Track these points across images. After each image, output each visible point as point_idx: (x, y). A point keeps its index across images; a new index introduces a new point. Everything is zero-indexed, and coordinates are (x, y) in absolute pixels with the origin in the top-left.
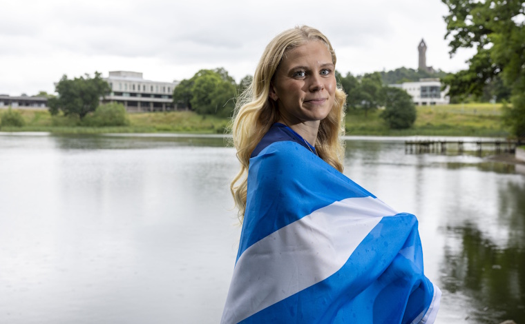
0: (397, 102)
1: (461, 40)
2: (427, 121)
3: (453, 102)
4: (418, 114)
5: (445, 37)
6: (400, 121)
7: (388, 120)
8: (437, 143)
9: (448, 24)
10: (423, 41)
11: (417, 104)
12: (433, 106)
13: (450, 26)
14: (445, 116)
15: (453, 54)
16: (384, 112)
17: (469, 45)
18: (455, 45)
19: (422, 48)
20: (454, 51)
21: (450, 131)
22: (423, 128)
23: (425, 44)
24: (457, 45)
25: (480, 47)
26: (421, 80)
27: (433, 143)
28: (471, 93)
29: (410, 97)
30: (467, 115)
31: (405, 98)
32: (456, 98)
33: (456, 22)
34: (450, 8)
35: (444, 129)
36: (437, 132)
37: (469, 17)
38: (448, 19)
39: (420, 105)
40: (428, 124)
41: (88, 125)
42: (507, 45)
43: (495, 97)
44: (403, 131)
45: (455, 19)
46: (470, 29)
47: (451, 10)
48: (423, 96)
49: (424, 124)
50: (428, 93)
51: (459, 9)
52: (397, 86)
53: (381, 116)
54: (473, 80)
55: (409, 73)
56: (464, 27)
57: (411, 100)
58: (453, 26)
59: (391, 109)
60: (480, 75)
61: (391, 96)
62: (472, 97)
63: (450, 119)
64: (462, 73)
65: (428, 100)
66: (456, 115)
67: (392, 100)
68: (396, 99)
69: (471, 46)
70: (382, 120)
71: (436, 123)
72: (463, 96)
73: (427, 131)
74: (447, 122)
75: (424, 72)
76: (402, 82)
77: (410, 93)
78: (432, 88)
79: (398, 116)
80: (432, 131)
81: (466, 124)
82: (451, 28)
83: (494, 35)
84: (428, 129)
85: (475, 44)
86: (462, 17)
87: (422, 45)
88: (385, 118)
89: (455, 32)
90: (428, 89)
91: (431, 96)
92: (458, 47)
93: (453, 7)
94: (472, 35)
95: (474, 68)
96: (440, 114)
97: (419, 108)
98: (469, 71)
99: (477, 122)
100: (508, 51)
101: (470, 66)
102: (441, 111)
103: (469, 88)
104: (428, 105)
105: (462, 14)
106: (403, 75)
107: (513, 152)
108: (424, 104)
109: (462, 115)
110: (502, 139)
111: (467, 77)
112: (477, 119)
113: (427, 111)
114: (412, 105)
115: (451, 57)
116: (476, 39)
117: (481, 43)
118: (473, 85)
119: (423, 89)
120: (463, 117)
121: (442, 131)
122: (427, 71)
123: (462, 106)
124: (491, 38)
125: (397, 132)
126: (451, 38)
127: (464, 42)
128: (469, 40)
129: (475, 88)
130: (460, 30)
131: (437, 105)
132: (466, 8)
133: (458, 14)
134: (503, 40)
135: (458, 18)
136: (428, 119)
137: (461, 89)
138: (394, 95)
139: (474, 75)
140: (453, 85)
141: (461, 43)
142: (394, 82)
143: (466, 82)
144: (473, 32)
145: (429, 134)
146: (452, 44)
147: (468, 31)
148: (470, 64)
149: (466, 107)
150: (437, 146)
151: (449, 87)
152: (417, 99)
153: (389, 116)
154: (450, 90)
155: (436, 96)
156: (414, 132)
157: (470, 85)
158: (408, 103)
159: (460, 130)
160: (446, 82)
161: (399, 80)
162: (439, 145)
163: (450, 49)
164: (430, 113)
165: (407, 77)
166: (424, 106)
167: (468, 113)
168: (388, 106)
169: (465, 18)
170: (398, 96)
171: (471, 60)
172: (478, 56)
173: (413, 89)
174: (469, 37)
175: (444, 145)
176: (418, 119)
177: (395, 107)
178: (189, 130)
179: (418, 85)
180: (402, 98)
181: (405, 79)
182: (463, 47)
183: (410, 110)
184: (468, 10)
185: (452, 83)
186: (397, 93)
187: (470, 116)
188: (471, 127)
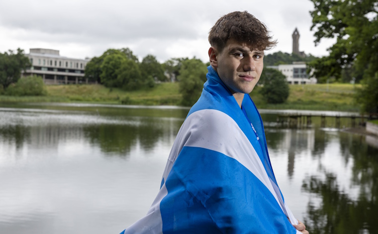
0: (273, 81)
1: (324, 31)
2: (298, 98)
3: (319, 82)
4: (290, 91)
5: (311, 29)
6: (275, 97)
7: (266, 95)
8: (304, 116)
9: (314, 18)
10: (296, 30)
11: (290, 82)
12: (303, 85)
13: (315, 20)
14: (313, 94)
15: (317, 43)
16: (263, 89)
17: (331, 36)
18: (319, 35)
19: (296, 36)
20: (318, 40)
21: (317, 106)
22: (295, 103)
23: (298, 33)
24: (321, 35)
25: (340, 38)
26: (294, 63)
27: (300, 116)
28: (332, 75)
29: (285, 77)
30: (331, 93)
31: (280, 78)
32: (321, 78)
33: (320, 17)
34: (315, 5)
35: (312, 104)
36: (306, 106)
37: (330, 12)
38: (313, 14)
39: (293, 84)
40: (299, 100)
41: (10, 94)
42: (360, 36)
43: (354, 78)
44: (278, 105)
45: (319, 14)
47: (316, 6)
48: (295, 76)
49: (295, 100)
50: (300, 74)
51: (323, 6)
52: (274, 67)
53: (260, 92)
54: (333, 65)
55: (285, 56)
56: (327, 21)
57: (285, 80)
58: (318, 20)
59: (268, 86)
60: (339, 61)
61: (269, 76)
62: (333, 79)
63: (317, 96)
64: (324, 59)
65: (300, 80)
66: (322, 93)
67: (269, 79)
68: (272, 78)
69: (333, 37)
70: (261, 96)
71: (305, 99)
72: (326, 77)
73: (297, 106)
74: (315, 98)
75: (297, 56)
76: (278, 64)
77: (284, 73)
78: (303, 70)
79: (274, 93)
80: (302, 106)
81: (330, 101)
82: (315, 22)
83: (350, 29)
84: (299, 104)
85: (336, 35)
86: (325, 13)
87: (296, 33)
88: (263, 94)
89: (319, 25)
90: (300, 71)
91: (302, 77)
92: (322, 37)
93: (318, 4)
94: (334, 28)
95: (333, 55)
96: (309, 92)
97: (292, 86)
98: (330, 58)
99: (339, 99)
100: (360, 42)
101: (331, 54)
102: (309, 89)
103: (329, 71)
104: (300, 83)
105: (326, 11)
106: (280, 58)
107: (364, 125)
108: (296, 83)
109: (326, 93)
110: (357, 114)
111: (328, 63)
112: (339, 96)
113: (298, 89)
114: (286, 84)
115: (316, 46)
116: (336, 31)
117: (340, 34)
118: (333, 69)
119: (296, 71)
120: (328, 95)
121: (310, 106)
122: (300, 56)
123: (327, 86)
124: (348, 30)
125: (273, 106)
126: (316, 29)
127: (327, 33)
128: (331, 31)
129: (334, 72)
130: (323, 23)
131: (307, 84)
132: (328, 5)
133: (322, 10)
134: (356, 33)
135: (322, 13)
136: (299, 96)
137: (323, 72)
138: (271, 75)
139: (334, 61)
140: (316, 68)
141: (324, 34)
142: (272, 64)
143: (327, 66)
144: (334, 25)
145: (300, 109)
146: (316, 34)
147: (330, 24)
148: (331, 51)
149: (330, 87)
150: (304, 119)
151: (313, 70)
152: (290, 79)
153: (267, 93)
154: (315, 73)
155: (305, 77)
156: (287, 106)
157: (330, 69)
158: (283, 82)
159: (325, 105)
160: (311, 66)
161: (276, 62)
162: (306, 118)
163: (315, 38)
164: (301, 91)
165: (283, 60)
166: (296, 85)
167: (332, 91)
168: (266, 84)
169: (327, 13)
170: (275, 76)
171: (331, 49)
172: (337, 45)
173: (287, 70)
174: (331, 29)
175: (309, 118)
176: (291, 95)
177: (272, 85)
178: (97, 101)
179: (291, 67)
180: (277, 78)
181: (280, 62)
182: (326, 37)
183: (284, 88)
184: (330, 7)
185: (316, 66)
186: (274, 73)
187: (333, 94)
188: (333, 103)
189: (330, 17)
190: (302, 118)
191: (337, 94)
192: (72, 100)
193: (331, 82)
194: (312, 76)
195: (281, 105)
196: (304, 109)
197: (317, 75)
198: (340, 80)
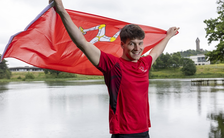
1: (213, 38)
2: (201, 72)
3: (211, 63)
4: (197, 69)
6: (189, 72)
7: (184, 72)
8: (205, 81)
9: (207, 31)
10: (198, 38)
11: (196, 64)
12: (203, 65)
13: (207, 32)
14: (209, 70)
15: (210, 44)
16: (182, 68)
17: (217, 40)
18: (210, 40)
19: (198, 41)
20: (210, 42)
21: (211, 76)
22: (199, 75)
23: (199, 40)
24: (211, 40)
25: (221, 40)
26: (198, 55)
27: (203, 81)
28: (219, 59)
29: (193, 62)
30: (218, 69)
31: (191, 63)
32: (213, 62)
33: (210, 30)
34: (207, 25)
35: (209, 75)
36: (206, 76)
37: (215, 28)
38: (207, 29)
39: (198, 65)
40: (202, 73)
41: (60, 78)
44: (191, 76)
45: (210, 29)
46: (216, 33)
47: (208, 26)
48: (199, 61)
49: (200, 73)
50: (201, 60)
51: (211, 25)
52: (188, 57)
53: (181, 70)
54: (219, 54)
55: (193, 52)
56: (214, 33)
57: (194, 63)
58: (209, 32)
60: (222, 52)
62: (219, 61)
63: (211, 71)
64: (214, 51)
65: (201, 63)
66: (213, 69)
67: (185, 63)
68: (187, 63)
69: (218, 40)
70: (182, 72)
71: (205, 72)
72: (215, 61)
73: (201, 76)
74: (210, 72)
75: (199, 51)
76: (189, 56)
77: (193, 60)
78: (203, 58)
79: (188, 70)
80: (203, 76)
81: (218, 73)
82: (208, 33)
84: (202, 75)
85: (219, 39)
86: (213, 28)
87: (198, 40)
88: (183, 71)
89: (210, 35)
90: (201, 59)
91: (202, 61)
92: (212, 41)
93: (209, 24)
94: (218, 36)
95: (219, 49)
96: (206, 69)
97: (197, 66)
98: (217, 51)
101: (217, 48)
102: (206, 68)
103: (217, 57)
104: (201, 65)
105: (213, 27)
106: (190, 53)
108: (200, 64)
109: (216, 69)
111: (216, 53)
112: (223, 70)
113: (201, 68)
114: (194, 65)
115: (209, 45)
116: (219, 37)
117: (222, 39)
118: (219, 56)
119: (199, 59)
121: (207, 76)
122: (201, 51)
123: (216, 65)
125: (188, 77)
126: (208, 37)
127: (215, 39)
128: (216, 38)
129: (220, 58)
130: (212, 33)
131: (205, 65)
132: (214, 24)
133: (211, 27)
135: (211, 29)
136: (202, 71)
137: (214, 58)
138: (186, 61)
139: (219, 52)
140: (210, 56)
141: (213, 39)
142: (186, 56)
143: (216, 55)
144: (218, 34)
145: (202, 77)
146: (209, 39)
147: (216, 34)
148: (217, 47)
149: (218, 66)
150: (205, 82)
151: (209, 57)
152: (196, 63)
153: (185, 70)
154: (209, 59)
155: (204, 61)
156: (196, 76)
157: (218, 56)
158: (193, 64)
159: (215, 75)
160: (208, 55)
161: (188, 55)
162: (206, 81)
163: (209, 41)
164: (202, 68)
165: (192, 54)
166: (200, 66)
167: (219, 68)
168: (184, 66)
169: (214, 29)
170: (188, 62)
171: (217, 46)
172: (220, 44)
173: (194, 59)
174: (217, 36)
175: (208, 82)
176: (197, 71)
177: (187, 66)
178: (101, 79)
179: (196, 57)
180: (190, 62)
181: (191, 54)
182: (214, 40)
183: (194, 67)
184: (215, 25)
185: (210, 55)
186: (187, 60)
187: (220, 69)
188: (220, 74)
189: (216, 30)
190: (204, 81)
191: (221, 69)
192: (89, 79)
193: (218, 63)
194: (208, 61)
195: (192, 76)
196: (205, 77)
197: (211, 60)
198: (222, 62)
